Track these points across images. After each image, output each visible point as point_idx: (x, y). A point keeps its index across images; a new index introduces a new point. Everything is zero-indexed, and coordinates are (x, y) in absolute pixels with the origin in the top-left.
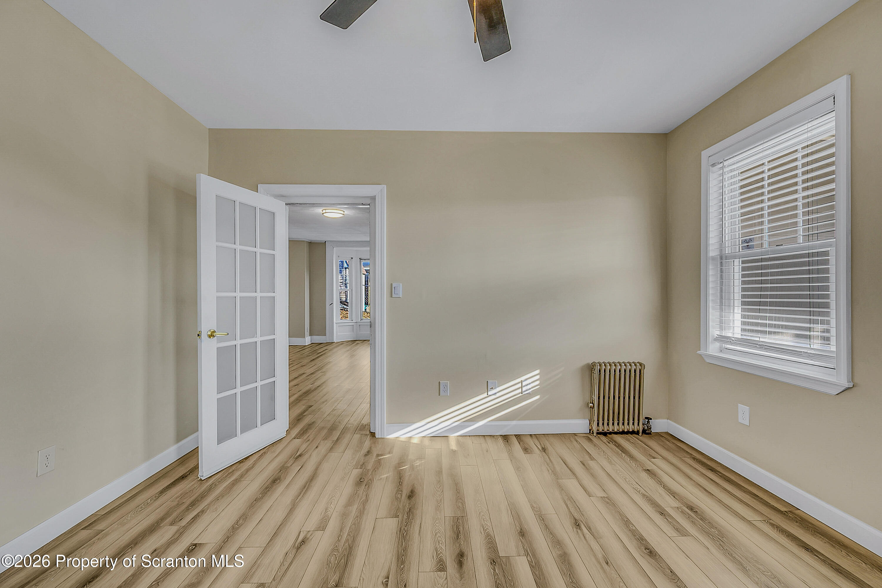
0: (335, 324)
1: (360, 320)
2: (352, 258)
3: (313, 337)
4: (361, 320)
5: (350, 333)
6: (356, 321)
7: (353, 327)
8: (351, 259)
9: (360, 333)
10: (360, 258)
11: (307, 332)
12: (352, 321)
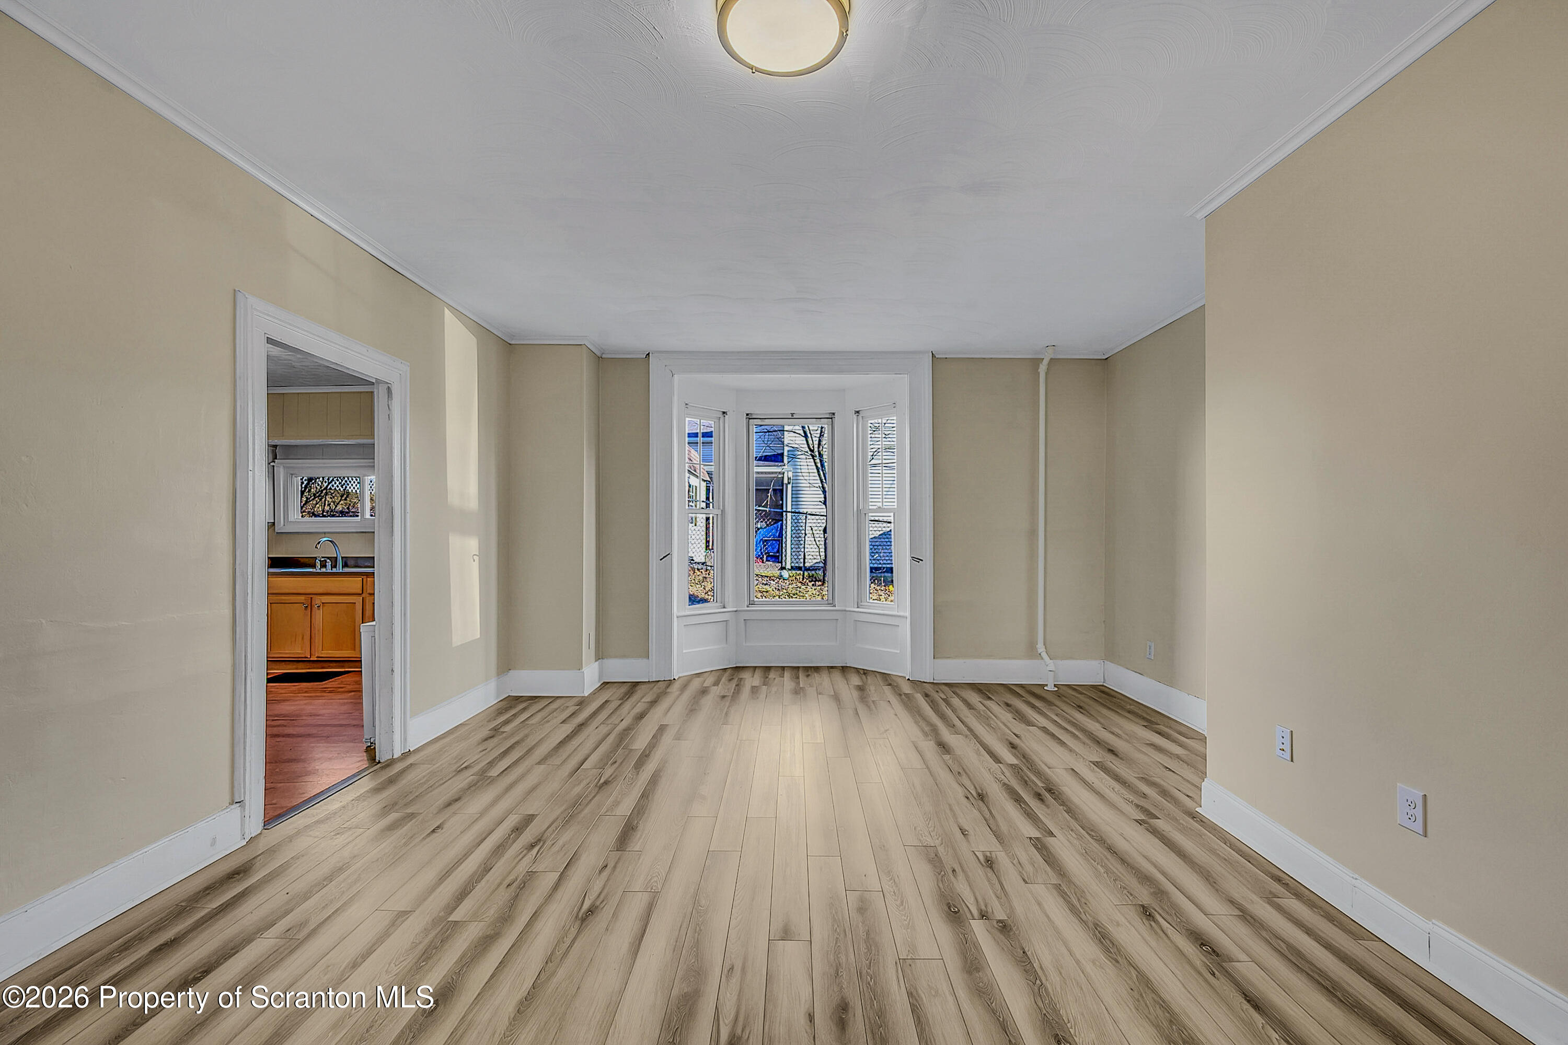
0: (675, 619)
1: (746, 603)
2: (724, 413)
3: (605, 661)
4: (751, 603)
5: (716, 647)
6: (735, 609)
7: (727, 624)
8: (721, 415)
9: (748, 644)
10: (747, 415)
11: (588, 652)
12: (724, 607)
